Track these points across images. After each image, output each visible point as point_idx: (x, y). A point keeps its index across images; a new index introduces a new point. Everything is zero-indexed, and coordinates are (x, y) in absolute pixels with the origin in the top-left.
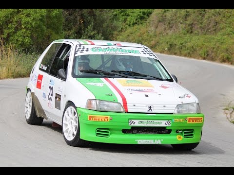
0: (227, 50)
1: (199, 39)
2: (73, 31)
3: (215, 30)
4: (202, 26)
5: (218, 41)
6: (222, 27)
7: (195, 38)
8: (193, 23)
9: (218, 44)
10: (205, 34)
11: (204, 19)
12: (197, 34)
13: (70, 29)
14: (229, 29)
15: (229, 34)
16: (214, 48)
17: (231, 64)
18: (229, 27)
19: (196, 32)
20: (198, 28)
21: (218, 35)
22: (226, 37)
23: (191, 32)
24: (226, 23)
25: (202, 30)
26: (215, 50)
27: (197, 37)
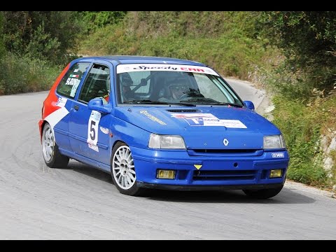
0: (234, 59)
1: (195, 44)
2: (17, 34)
3: (217, 31)
4: (200, 25)
5: (222, 46)
6: (227, 27)
7: (189, 42)
8: (186, 22)
9: (221, 51)
10: (204, 37)
11: (202, 16)
12: (193, 37)
13: (14, 32)
14: (236, 30)
15: (235, 37)
16: (216, 56)
17: (240, 78)
18: (236, 26)
19: (191, 34)
20: (193, 29)
21: (221, 38)
22: (231, 41)
23: (185, 35)
24: (232, 22)
25: (199, 32)
26: (217, 58)
27: (193, 41)
